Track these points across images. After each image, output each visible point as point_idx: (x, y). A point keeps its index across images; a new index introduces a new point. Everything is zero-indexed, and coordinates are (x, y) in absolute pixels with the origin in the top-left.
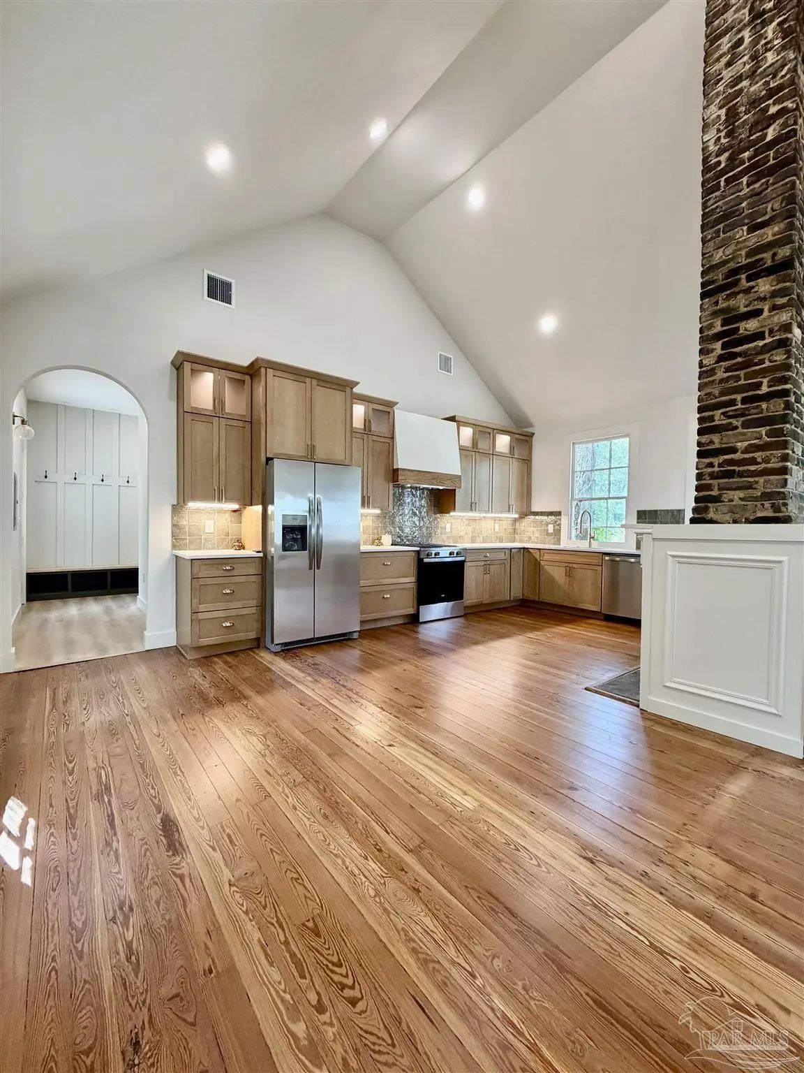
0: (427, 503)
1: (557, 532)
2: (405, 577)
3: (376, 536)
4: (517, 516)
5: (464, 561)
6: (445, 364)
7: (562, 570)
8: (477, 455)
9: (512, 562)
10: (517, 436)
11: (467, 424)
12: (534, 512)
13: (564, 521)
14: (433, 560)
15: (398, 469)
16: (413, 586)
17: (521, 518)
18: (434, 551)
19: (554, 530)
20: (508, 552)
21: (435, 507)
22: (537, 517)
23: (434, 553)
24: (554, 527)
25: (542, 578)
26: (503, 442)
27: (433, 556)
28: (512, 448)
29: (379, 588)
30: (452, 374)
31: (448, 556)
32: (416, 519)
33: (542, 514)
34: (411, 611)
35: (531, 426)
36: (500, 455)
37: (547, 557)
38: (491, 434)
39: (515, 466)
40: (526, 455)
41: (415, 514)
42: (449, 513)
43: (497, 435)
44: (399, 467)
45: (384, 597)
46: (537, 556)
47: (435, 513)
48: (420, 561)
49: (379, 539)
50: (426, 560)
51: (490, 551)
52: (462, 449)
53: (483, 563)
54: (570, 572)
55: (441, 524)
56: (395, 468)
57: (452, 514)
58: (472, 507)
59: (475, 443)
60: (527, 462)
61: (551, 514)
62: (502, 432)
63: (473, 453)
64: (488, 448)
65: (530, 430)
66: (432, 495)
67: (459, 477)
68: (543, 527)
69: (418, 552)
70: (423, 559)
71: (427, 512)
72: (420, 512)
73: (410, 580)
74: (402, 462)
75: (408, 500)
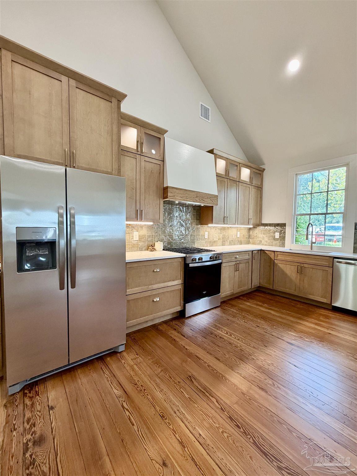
0: (192, 217)
1: (283, 238)
2: (173, 280)
3: (151, 243)
4: (252, 226)
5: (221, 263)
6: (205, 113)
7: (294, 269)
8: (228, 181)
9: (253, 260)
10: (254, 170)
11: (221, 157)
12: (263, 224)
13: (288, 230)
14: (196, 265)
15: (167, 187)
16: (180, 287)
17: (254, 227)
18: (197, 256)
19: (280, 237)
20: (250, 253)
21: (197, 219)
22: (266, 227)
23: (197, 258)
24: (280, 234)
25: (276, 273)
26: (245, 173)
27: (197, 261)
28: (251, 178)
29: (149, 293)
30: (210, 121)
31: (209, 260)
32: (183, 229)
33: (270, 225)
34: (179, 308)
35: (264, 164)
36: (244, 182)
37: (280, 257)
38: (238, 166)
39: (253, 191)
40: (259, 184)
41: (182, 226)
42: (207, 224)
43: (242, 167)
44: (168, 185)
45: (153, 301)
46: (272, 256)
47: (197, 225)
48: (186, 266)
49: (153, 246)
50: (191, 265)
51: (238, 253)
52: (218, 175)
53: (234, 263)
54: (301, 270)
55: (201, 233)
56: (165, 186)
57: (210, 225)
58: (224, 220)
59: (227, 171)
60: (260, 189)
61: (278, 225)
62: (245, 166)
63: (226, 180)
64: (236, 177)
65: (263, 167)
66: (195, 211)
67: (216, 197)
68: (272, 234)
69: (185, 258)
70: (188, 265)
71: (191, 224)
72: (186, 224)
73: (177, 283)
74: (170, 182)
75: (177, 214)
